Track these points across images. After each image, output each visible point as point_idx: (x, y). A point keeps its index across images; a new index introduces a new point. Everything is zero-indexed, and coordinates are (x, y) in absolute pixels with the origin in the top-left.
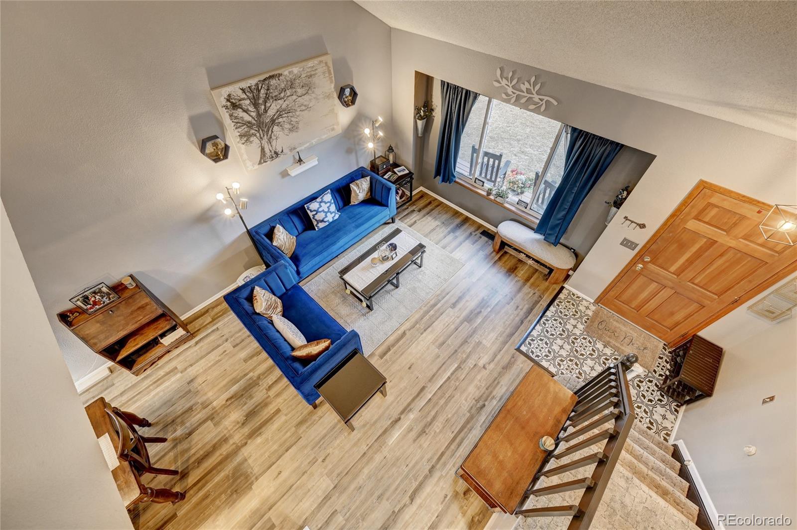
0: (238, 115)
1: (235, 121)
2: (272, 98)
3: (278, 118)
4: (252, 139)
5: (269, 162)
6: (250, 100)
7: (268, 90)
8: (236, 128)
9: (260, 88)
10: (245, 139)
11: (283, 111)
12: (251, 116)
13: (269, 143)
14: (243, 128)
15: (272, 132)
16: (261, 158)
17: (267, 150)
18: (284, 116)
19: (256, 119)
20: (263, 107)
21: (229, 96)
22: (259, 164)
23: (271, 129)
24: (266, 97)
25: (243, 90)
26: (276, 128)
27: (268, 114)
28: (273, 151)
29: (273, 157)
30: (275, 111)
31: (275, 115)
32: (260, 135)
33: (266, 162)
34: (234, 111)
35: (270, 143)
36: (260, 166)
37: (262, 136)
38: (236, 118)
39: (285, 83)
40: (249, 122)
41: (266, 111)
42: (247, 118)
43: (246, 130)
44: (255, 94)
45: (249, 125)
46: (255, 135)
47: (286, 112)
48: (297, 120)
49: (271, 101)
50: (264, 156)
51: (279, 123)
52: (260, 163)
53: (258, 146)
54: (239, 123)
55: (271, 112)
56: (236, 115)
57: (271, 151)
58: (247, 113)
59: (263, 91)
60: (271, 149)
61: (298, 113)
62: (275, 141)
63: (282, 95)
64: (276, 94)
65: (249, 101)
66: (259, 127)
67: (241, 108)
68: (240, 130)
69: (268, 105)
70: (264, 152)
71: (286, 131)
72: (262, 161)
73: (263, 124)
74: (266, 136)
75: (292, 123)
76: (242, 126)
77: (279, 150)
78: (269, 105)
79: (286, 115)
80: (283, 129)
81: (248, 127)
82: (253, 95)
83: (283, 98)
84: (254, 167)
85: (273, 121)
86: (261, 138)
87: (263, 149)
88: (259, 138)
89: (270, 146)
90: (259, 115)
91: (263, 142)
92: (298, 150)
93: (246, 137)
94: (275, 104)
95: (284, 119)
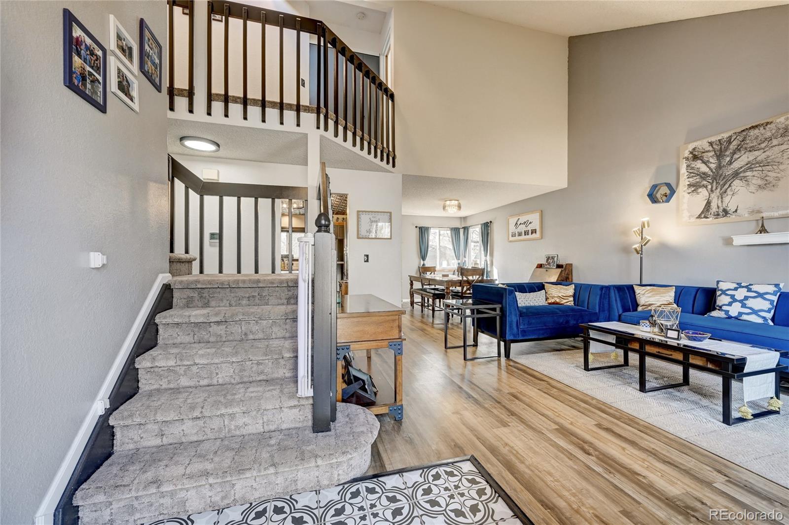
0: (696, 165)
1: (690, 171)
2: (746, 149)
3: (744, 171)
4: (700, 190)
5: (711, 219)
6: (715, 152)
7: (743, 141)
8: (688, 178)
9: (732, 140)
10: (693, 189)
11: (757, 163)
12: (708, 167)
13: (720, 198)
14: (696, 178)
15: (730, 186)
16: (702, 212)
17: (714, 205)
18: (757, 169)
19: (714, 171)
20: (728, 159)
21: (694, 149)
22: (697, 218)
23: (730, 182)
24: (737, 148)
25: (711, 144)
26: (737, 183)
27: (732, 167)
28: (721, 209)
29: (718, 215)
30: (743, 163)
31: (741, 168)
32: (712, 187)
33: (707, 218)
34: (692, 163)
35: (722, 198)
36: (698, 220)
37: (714, 188)
38: (692, 168)
39: (774, 131)
40: (704, 174)
41: (730, 163)
42: (704, 168)
43: (698, 180)
44: (723, 147)
45: (704, 176)
46: (706, 187)
47: (761, 165)
48: (779, 175)
49: (743, 152)
50: (708, 210)
51: (745, 177)
52: (699, 217)
53: (704, 199)
54: (693, 173)
55: (736, 165)
56: (693, 166)
57: (718, 207)
58: (706, 165)
59: (735, 143)
60: (720, 205)
61: (781, 167)
62: (729, 197)
63: (763, 145)
64: (755, 143)
65: (713, 153)
66: (714, 179)
67: (701, 160)
68: (691, 180)
69: (736, 156)
70: (709, 206)
71: (752, 188)
72: (703, 216)
73: (720, 177)
74: (719, 189)
75: (767, 178)
76: (695, 176)
77: (731, 208)
78: (738, 156)
79: (760, 168)
80: (748, 184)
81: (701, 177)
82: (721, 148)
83: (763, 149)
84: (690, 219)
85: (736, 175)
86: (712, 191)
87: (708, 203)
88: (709, 190)
89: (720, 201)
90: (719, 167)
91: (712, 195)
92: (765, 215)
93: (694, 187)
94: (747, 156)
95: (755, 173)
